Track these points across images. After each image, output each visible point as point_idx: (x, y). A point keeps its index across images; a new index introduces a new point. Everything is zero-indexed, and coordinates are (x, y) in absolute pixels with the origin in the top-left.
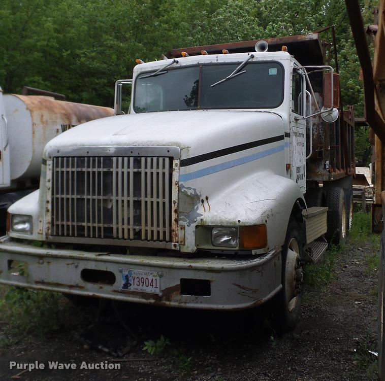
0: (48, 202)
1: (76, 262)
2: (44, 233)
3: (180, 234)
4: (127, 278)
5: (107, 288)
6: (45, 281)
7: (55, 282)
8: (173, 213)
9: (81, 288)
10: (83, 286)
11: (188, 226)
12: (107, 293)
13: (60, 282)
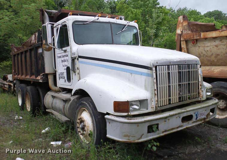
0: (155, 90)
1: (179, 115)
2: (155, 107)
3: (202, 93)
4: (197, 115)
5: (191, 122)
6: (167, 129)
7: (171, 128)
8: (200, 86)
9: (181, 126)
10: (182, 125)
11: (204, 90)
12: (191, 124)
13: (173, 127)
